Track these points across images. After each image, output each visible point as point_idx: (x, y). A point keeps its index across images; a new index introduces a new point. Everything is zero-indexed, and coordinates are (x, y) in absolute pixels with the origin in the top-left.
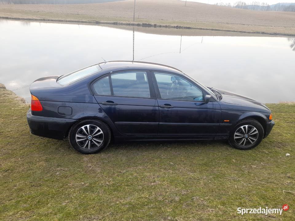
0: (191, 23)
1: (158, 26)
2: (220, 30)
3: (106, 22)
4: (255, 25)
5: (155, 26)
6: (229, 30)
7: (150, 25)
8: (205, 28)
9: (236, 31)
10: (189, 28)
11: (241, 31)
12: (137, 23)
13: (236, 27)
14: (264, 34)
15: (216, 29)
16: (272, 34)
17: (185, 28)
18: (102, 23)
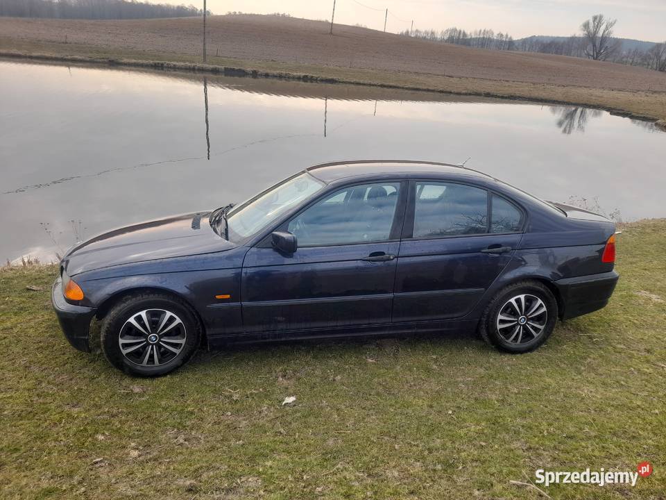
0: (336, 70)
1: (261, 75)
2: (398, 87)
3: (135, 63)
4: (475, 78)
5: (255, 74)
6: (418, 87)
7: (244, 71)
8: (366, 82)
9: (433, 91)
10: (332, 81)
11: (441, 89)
12: (211, 66)
13: (432, 83)
14: (489, 97)
15: (391, 84)
16: (506, 98)
17: (322, 80)
18: (125, 64)
